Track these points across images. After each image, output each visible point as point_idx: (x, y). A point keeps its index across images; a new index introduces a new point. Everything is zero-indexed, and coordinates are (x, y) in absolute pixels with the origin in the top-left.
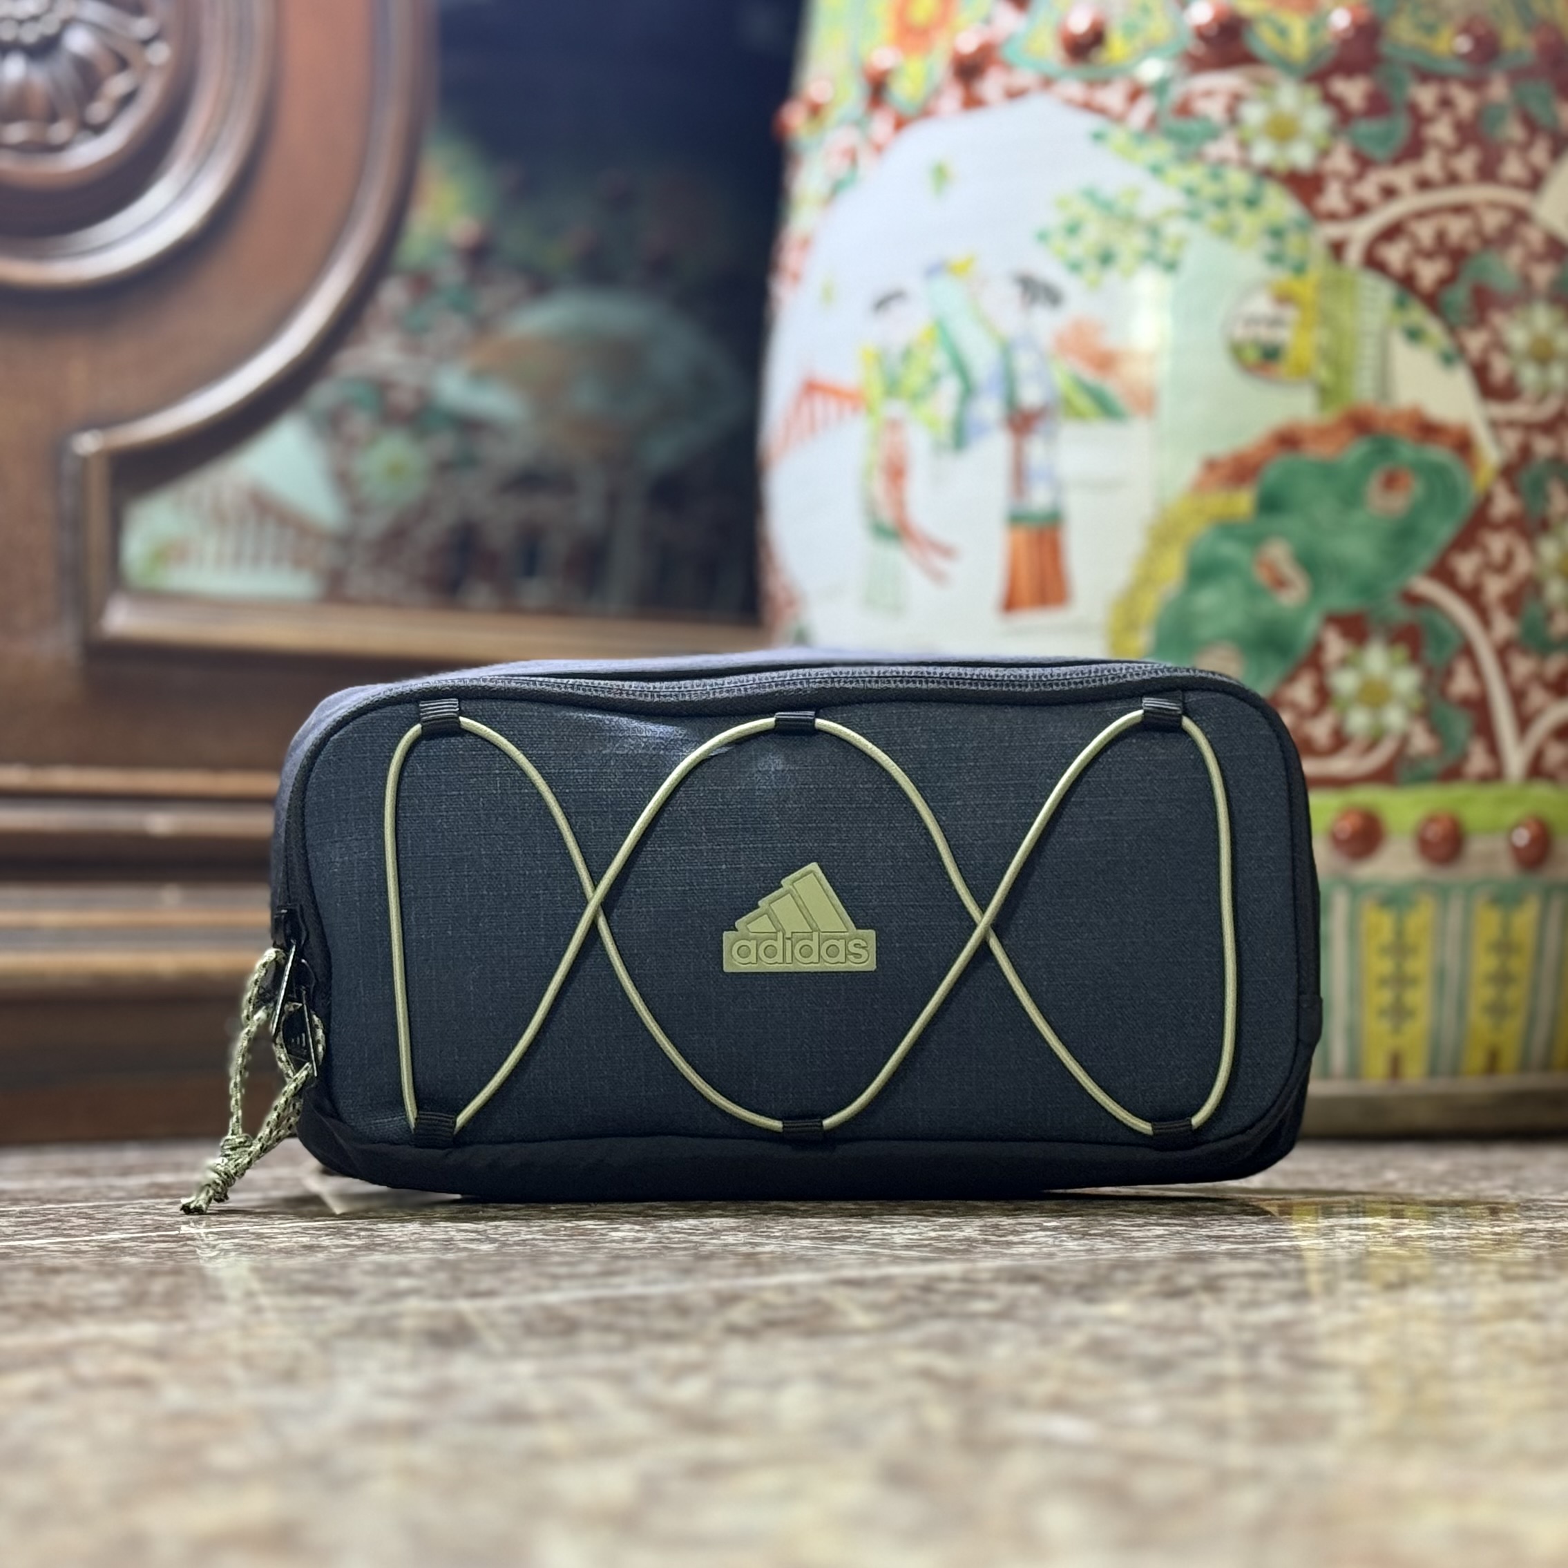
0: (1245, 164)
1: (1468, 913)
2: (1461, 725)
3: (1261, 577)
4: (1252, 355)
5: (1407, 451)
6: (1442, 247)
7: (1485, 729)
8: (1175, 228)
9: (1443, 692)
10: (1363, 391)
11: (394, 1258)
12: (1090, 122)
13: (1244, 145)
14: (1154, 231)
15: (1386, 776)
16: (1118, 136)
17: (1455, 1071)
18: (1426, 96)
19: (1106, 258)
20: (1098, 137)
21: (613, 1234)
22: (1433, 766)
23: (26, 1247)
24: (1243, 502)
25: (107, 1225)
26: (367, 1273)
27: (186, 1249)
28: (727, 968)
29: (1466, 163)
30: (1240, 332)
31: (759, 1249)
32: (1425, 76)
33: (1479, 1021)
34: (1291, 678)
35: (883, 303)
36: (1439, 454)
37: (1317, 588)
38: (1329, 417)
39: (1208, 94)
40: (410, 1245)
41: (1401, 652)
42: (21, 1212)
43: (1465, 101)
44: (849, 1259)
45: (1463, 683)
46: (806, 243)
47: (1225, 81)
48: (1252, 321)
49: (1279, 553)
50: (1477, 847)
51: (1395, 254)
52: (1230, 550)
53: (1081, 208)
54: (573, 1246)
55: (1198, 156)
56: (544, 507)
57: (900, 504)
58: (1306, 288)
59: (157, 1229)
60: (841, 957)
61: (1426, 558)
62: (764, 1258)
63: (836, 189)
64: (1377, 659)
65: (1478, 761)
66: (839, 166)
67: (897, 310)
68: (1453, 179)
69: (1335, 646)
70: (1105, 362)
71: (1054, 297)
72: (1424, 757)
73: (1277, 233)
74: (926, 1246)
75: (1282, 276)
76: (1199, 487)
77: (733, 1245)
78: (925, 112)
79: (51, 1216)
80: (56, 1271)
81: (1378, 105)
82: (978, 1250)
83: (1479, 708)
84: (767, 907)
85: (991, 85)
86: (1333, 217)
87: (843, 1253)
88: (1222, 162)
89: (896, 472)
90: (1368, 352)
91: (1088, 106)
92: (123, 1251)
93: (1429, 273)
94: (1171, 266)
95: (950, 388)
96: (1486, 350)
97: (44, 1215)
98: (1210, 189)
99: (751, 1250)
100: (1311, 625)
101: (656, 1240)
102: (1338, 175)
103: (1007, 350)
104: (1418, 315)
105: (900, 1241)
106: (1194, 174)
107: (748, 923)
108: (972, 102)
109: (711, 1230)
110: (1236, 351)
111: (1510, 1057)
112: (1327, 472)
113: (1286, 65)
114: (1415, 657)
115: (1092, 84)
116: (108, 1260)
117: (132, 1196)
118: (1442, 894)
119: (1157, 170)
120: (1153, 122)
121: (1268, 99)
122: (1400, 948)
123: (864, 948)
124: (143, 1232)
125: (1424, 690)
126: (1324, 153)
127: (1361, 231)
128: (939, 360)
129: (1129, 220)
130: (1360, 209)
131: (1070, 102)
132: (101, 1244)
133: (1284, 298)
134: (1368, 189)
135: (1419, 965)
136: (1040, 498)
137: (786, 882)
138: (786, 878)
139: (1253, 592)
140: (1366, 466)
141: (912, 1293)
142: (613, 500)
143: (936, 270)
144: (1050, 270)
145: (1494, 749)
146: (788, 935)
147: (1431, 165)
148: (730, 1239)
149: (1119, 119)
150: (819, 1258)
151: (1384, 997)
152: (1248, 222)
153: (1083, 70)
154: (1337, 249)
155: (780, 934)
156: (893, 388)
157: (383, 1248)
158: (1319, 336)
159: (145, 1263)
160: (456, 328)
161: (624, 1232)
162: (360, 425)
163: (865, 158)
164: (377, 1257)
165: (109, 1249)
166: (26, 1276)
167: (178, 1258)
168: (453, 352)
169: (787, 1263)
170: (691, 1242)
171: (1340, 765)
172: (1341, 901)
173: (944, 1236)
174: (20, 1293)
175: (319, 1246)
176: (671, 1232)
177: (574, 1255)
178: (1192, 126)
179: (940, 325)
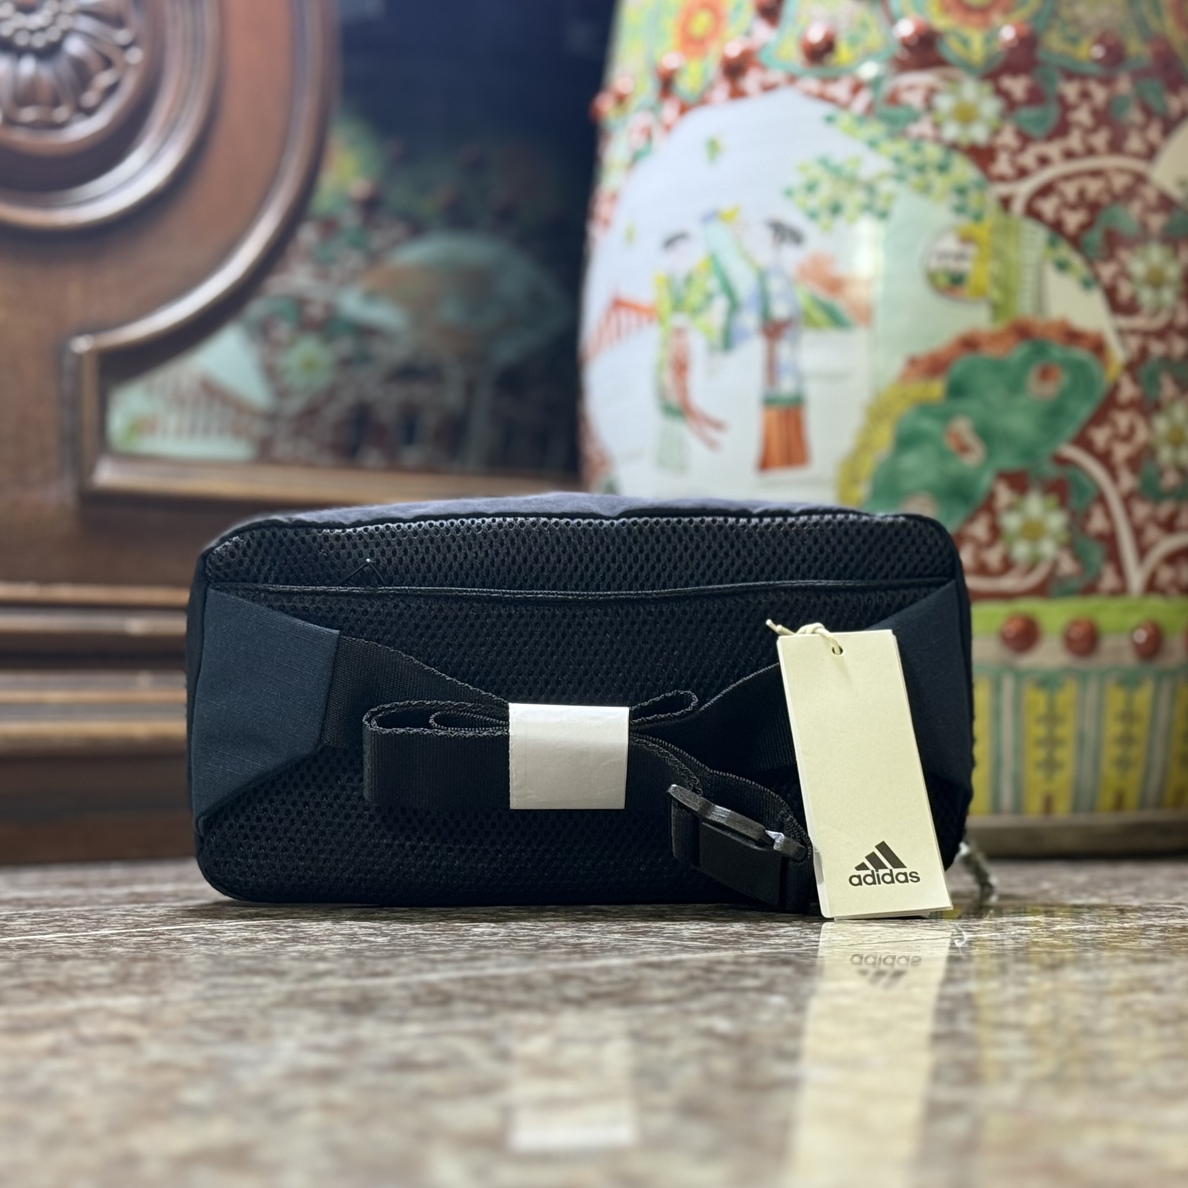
0: (938, 140)
1: (1101, 692)
2: (1096, 553)
3: (949, 444)
4: (943, 281)
5: (1057, 352)
6: (1082, 201)
7: (1114, 556)
8: (886, 187)
9: (1083, 529)
10: (1024, 307)
11: (314, 948)
12: (825, 109)
13: (937, 126)
14: (870, 188)
15: (1041, 591)
16: (845, 119)
17: (1092, 809)
18: (1071, 90)
19: (836, 209)
20: (830, 119)
21: (475, 929)
22: (1076, 584)
23: (39, 940)
24: (936, 389)
25: (99, 924)
26: (293, 959)
27: (158, 941)
29: (1100, 139)
30: (934, 264)
31: (583, 941)
32: (1070, 75)
33: (1110, 772)
34: (971, 519)
35: (671, 242)
36: (1081, 354)
37: (990, 453)
38: (1000, 326)
39: (911, 88)
40: (325, 938)
41: (1053, 500)
42: (35, 914)
43: (1100, 94)
44: (650, 948)
45: (1098, 523)
46: (614, 197)
47: (923, 79)
48: (943, 255)
49: (963, 426)
50: (1108, 643)
51: (1048, 207)
52: (927, 424)
53: (817, 172)
54: (444, 939)
55: (904, 134)
56: (420, 392)
57: (683, 390)
58: (982, 231)
59: (136, 926)
61: (1071, 430)
62: (587, 947)
63: (636, 158)
64: (1035, 504)
65: (1109, 580)
66: (638, 141)
67: (682, 247)
68: (1091, 151)
69: (1004, 495)
70: (835, 285)
71: (797, 238)
72: (1069, 577)
73: (961, 191)
74: (706, 938)
75: (965, 222)
76: (904, 378)
77: (564, 937)
78: (702, 101)
79: (57, 917)
80: (62, 958)
81: (1035, 97)
82: (745, 941)
83: (1110, 540)
85: (751, 81)
86: (1002, 179)
87: (645, 944)
88: (921, 138)
89: (680, 367)
90: (1029, 277)
91: (822, 97)
92: (111, 943)
93: (1073, 220)
94: (883, 215)
95: (720, 305)
96: (1115, 277)
97: (53, 916)
98: (913, 159)
99: (578, 942)
100: (986, 480)
101: (507, 934)
102: (1005, 148)
103: (762, 277)
104: (1065, 251)
105: (687, 935)
106: (901, 147)
108: (737, 93)
109: (547, 927)
110: (932, 278)
111: (1132, 798)
112: (998, 367)
113: (968, 67)
114: (1063, 503)
115: (825, 80)
116: (100, 950)
117: (116, 902)
118: (1083, 678)
119: (873, 144)
120: (870, 109)
121: (955, 92)
122: (1052, 718)
124: (126, 929)
125: (1069, 527)
126: (996, 132)
127: (1023, 189)
128: (713, 284)
129: (852, 181)
130: (1022, 173)
131: (808, 94)
132: (96, 938)
133: (966, 239)
134: (1028, 159)
135: (1066, 731)
136: (787, 386)
139: (943, 455)
140: (1026, 362)
141: (697, 973)
142: (470, 388)
143: (711, 217)
144: (794, 218)
145: (1120, 571)
147: (1074, 141)
148: (562, 934)
149: (845, 106)
150: (628, 947)
151: (1040, 754)
152: (940, 182)
153: (818, 70)
154: (1006, 203)
156: (678, 305)
157: (304, 941)
158: (993, 267)
159: (128, 952)
160: (354, 260)
161: (483, 929)
162: (283, 330)
163: (658, 135)
164: (301, 947)
165: (101, 942)
166: (40, 961)
167: (153, 948)
168: (352, 277)
169: (604, 951)
170: (532, 935)
171: (1008, 583)
172: (1008, 685)
173: (719, 931)
174: (36, 975)
175: (257, 939)
176: (518, 928)
177: (446, 946)
178: (900, 112)
179: (714, 260)
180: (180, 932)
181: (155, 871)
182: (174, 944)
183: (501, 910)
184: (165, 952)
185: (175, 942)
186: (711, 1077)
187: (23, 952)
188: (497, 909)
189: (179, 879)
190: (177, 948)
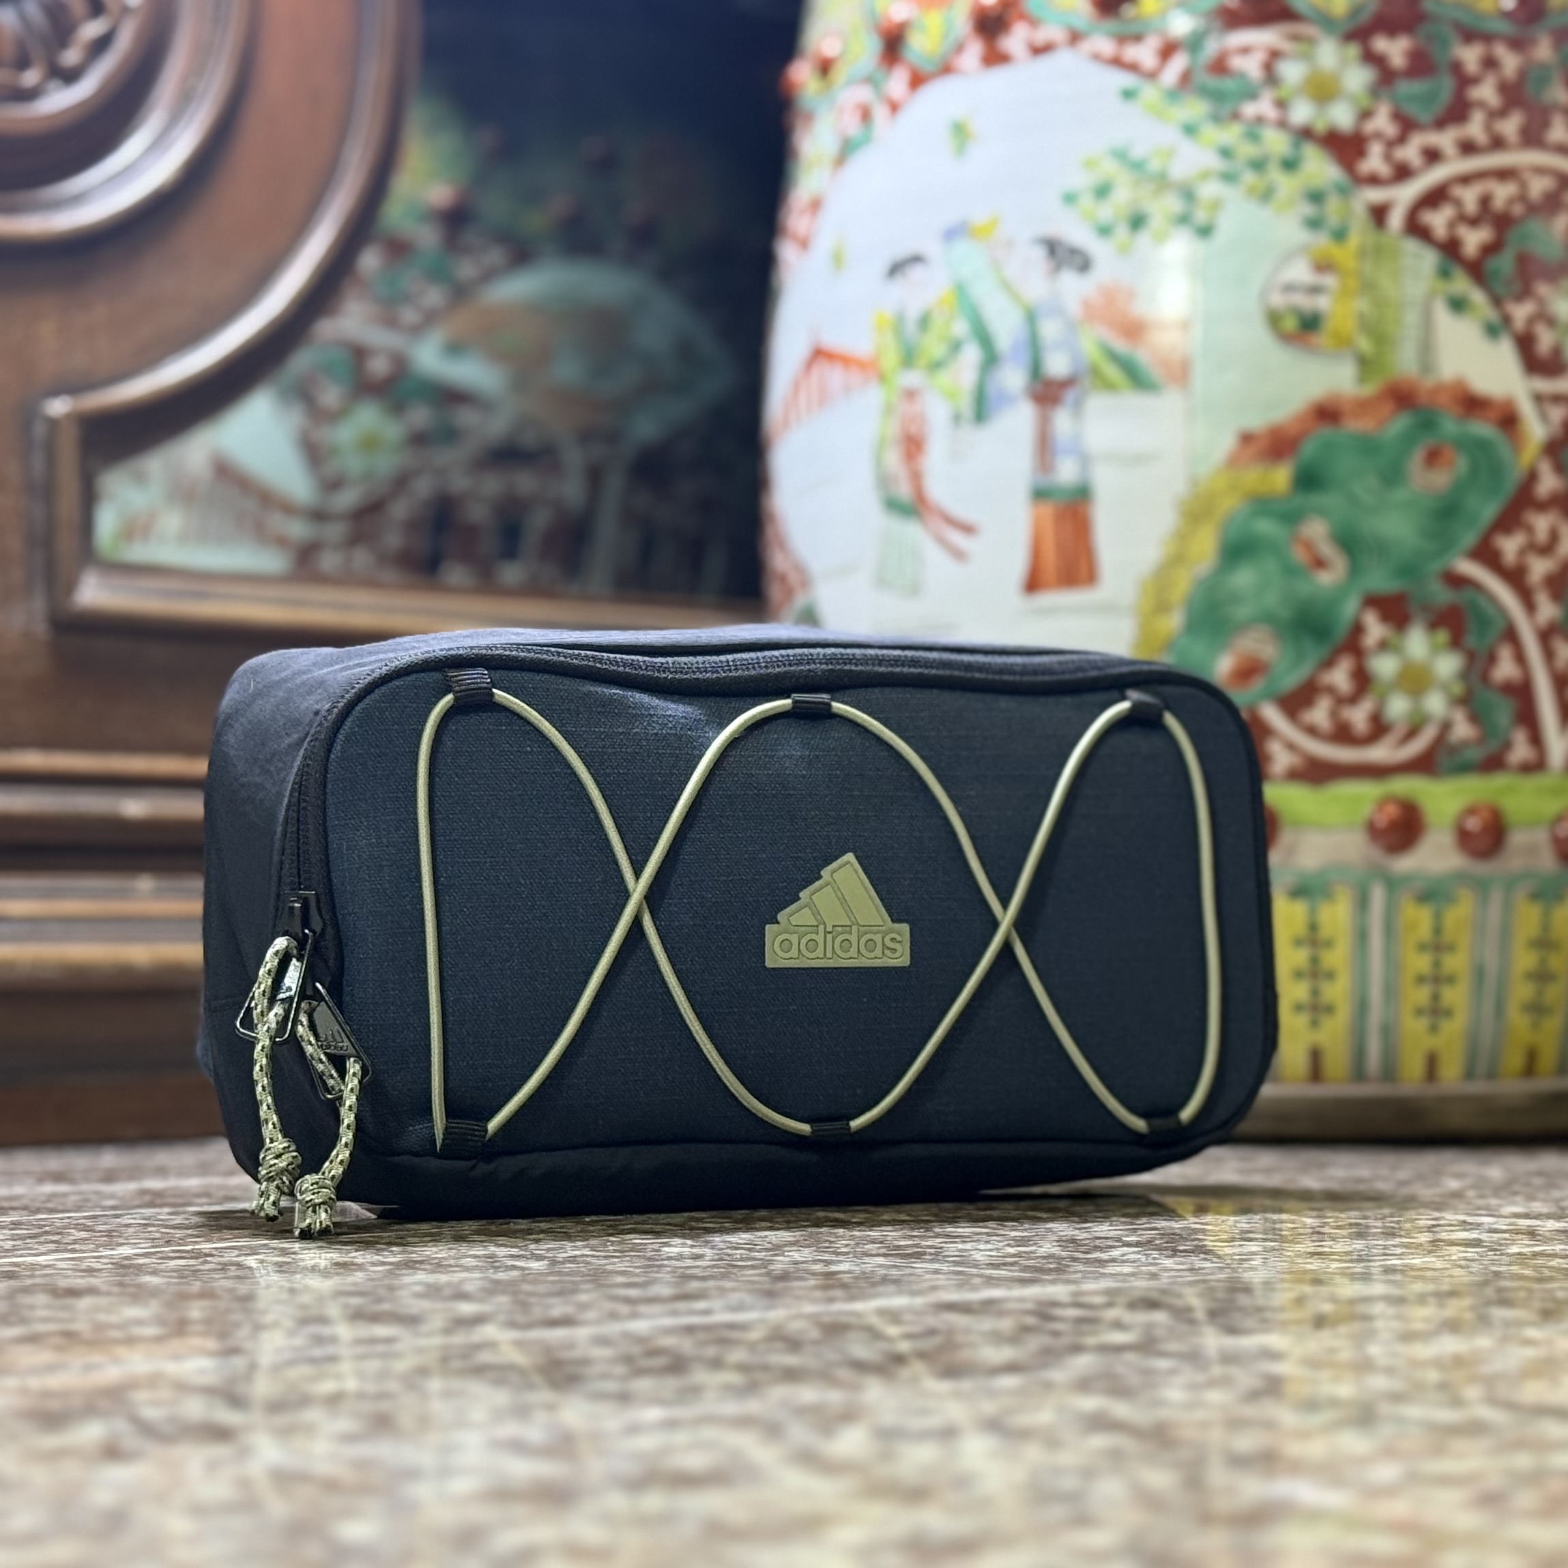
0: (1282, 124)
1: (1508, 907)
2: (1503, 712)
3: (1298, 555)
4: (1290, 324)
5: (1450, 426)
6: (1486, 213)
7: (1528, 717)
8: (1209, 190)
9: (1485, 678)
10: (1405, 362)
11: (443, 1278)
12: (1125, 79)
13: (1281, 104)
14: (1188, 194)
15: (1424, 765)
16: (1150, 93)
17: (1492, 1075)
18: (1470, 56)
19: (1137, 222)
20: (1128, 94)
21: (666, 1249)
22: (1475, 754)
23: (33, 1264)
24: (1281, 477)
25: (112, 1238)
26: (418, 1296)
27: (207, 1267)
28: (769, 964)
29: (1510, 126)
30: (1278, 300)
31: (834, 1268)
32: (1470, 35)
33: (1518, 1020)
34: (1328, 663)
35: (896, 269)
36: (1483, 429)
37: (1355, 569)
38: (1368, 390)
39: (1245, 50)
40: (452, 1262)
41: (1442, 636)
42: (13, 1223)
43: (1510, 62)
44: (938, 1279)
45: (1505, 669)
46: (816, 205)
47: (1263, 38)
48: (1289, 288)
49: (1317, 530)
50: (1517, 839)
51: (1438, 220)
52: (1266, 527)
53: (1110, 168)
54: (627, 1264)
55: (1236, 116)
56: (525, 482)
57: (916, 478)
58: (1345, 254)
59: (168, 1243)
60: (878, 952)
61: (1470, 538)
62: (846, 1278)
63: (846, 151)
64: (1417, 642)
65: (1521, 751)
66: (852, 126)
67: (916, 273)
68: (1498, 143)
69: (1375, 630)
70: (1134, 330)
71: (1081, 262)
72: (1465, 744)
73: (1316, 197)
74: (1012, 1264)
75: (1322, 241)
76: (1233, 462)
77: (803, 1262)
78: (946, 69)
79: (47, 1228)
80: (73, 1293)
81: (1420, 65)
82: (1071, 1270)
83: (1522, 693)
84: (808, 900)
85: (1015, 40)
86: (1374, 180)
87: (928, 1273)
88: (1260, 120)
89: (913, 445)
90: (1411, 318)
91: (1117, 62)
92: (140, 1269)
93: (1473, 240)
94: (1205, 232)
95: (971, 355)
96: (1531, 321)
97: (40, 1227)
98: (1247, 150)
99: (826, 1269)
100: (1350, 607)
101: (716, 1257)
102: (1378, 135)
103: (1031, 318)
104: (1462, 284)
105: (982, 1259)
106: (1231, 134)
107: (791, 916)
108: (994, 58)
109: (770, 1245)
110: (1274, 319)
111: (1548, 1058)
112: (1367, 446)
113: (1326, 21)
114: (1456, 642)
115: (1123, 39)
116: (127, 1280)
117: (125, 1206)
118: (1481, 887)
119: (1190, 130)
120: (1186, 78)
121: (1308, 57)
122: (1438, 945)
123: (899, 942)
124: (153, 1247)
125: (1465, 675)
126: (1366, 115)
127: (1405, 194)
128: (960, 328)
129: (1162, 182)
130: (1403, 173)
131: (1097, 57)
132: (113, 1261)
133: (1323, 266)
134: (1410, 152)
135: (1457, 963)
136: (1066, 472)
137: (826, 873)
138: (825, 869)
139: (1290, 571)
140: (1408, 440)
141: (1030, 1320)
142: (595, 476)
143: (955, 233)
144: (1078, 234)
145: (1536, 739)
146: (829, 929)
147: (1475, 128)
148: (797, 1257)
149: (1152, 75)
150: (906, 1278)
151: (1422, 995)
152: (1286, 184)
153: (1111, 25)
154: (1379, 214)
155: (821, 927)
156: (909, 358)
157: (423, 1267)
158: (1361, 305)
159: (169, 1283)
160: (434, 296)
161: (677, 1247)
162: (331, 396)
163: (880, 113)
164: (421, 1276)
165: (124, 1267)
166: (41, 1299)
167: (205, 1278)
168: (430, 319)
169: (874, 1285)
170: (755, 1259)
171: (1379, 753)
172: (1378, 895)
173: (1025, 1252)
174: (46, 1320)
175: (353, 1264)
176: (728, 1248)
177: (637, 1275)
178: (1228, 84)
179: (961, 291)
180: (236, 1252)
181: (163, 1156)
182: (233, 1271)
183: (692, 1219)
184: (223, 1283)
185: (233, 1268)
186: (1150, 1501)
187: (12, 1282)
188: (683, 1217)
189: (204, 1169)
190: (239, 1277)
